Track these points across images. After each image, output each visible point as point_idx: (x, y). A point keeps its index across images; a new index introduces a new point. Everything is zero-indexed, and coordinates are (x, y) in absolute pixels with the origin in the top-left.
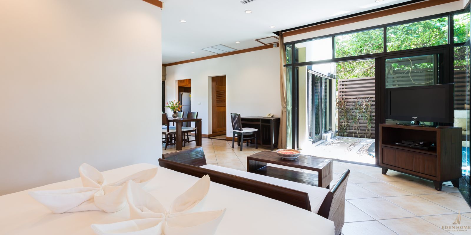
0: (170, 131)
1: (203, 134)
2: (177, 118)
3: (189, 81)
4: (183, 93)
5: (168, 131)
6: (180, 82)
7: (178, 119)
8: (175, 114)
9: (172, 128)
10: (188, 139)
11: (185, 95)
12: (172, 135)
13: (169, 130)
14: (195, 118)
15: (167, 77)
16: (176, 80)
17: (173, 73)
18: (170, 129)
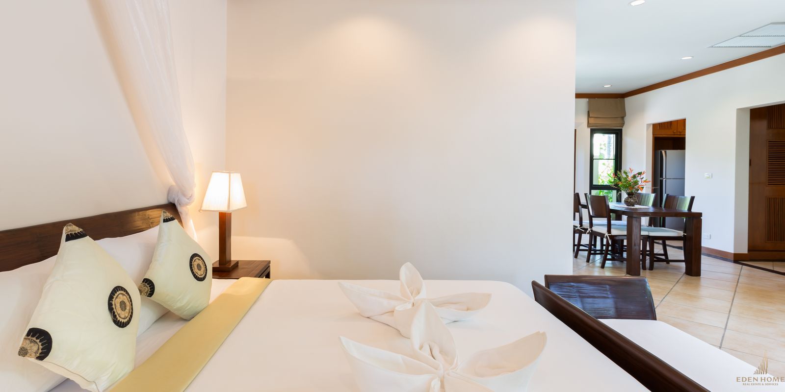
0: (614, 232)
1: (704, 247)
2: (637, 206)
3: (683, 122)
4: (668, 151)
5: (609, 231)
6: (657, 127)
7: (636, 209)
8: (630, 198)
9: (619, 227)
10: (666, 254)
11: (670, 156)
12: (622, 241)
13: (612, 230)
14: (685, 209)
15: (626, 119)
16: (648, 125)
17: (642, 109)
18: (615, 229)
